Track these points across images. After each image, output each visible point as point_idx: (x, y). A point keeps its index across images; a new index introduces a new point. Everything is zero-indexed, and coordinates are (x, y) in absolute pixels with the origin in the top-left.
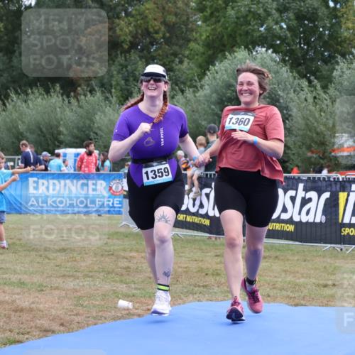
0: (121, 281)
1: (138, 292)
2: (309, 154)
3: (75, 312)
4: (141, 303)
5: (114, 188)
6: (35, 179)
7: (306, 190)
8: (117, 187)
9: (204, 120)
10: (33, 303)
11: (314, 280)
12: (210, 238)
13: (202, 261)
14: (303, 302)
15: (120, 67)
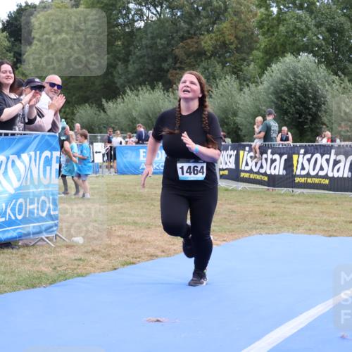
3: (172, 243)
4: (220, 236)
6: (144, 150)
7: (337, 154)
9: (264, 106)
10: (143, 236)
11: (343, 218)
12: (268, 189)
13: (263, 206)
14: (334, 234)
15: (203, 70)
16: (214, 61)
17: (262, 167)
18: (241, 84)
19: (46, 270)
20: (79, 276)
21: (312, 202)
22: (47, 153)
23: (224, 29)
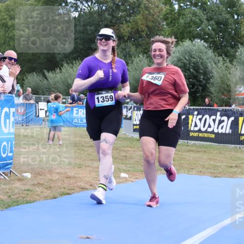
0: (122, 164)
1: (131, 169)
2: (223, 97)
4: (133, 175)
6: (77, 109)
7: (221, 116)
10: (76, 174)
11: (225, 164)
14: (219, 175)
15: (122, 50)
16: (129, 44)
19: (3, 197)
20: (28, 202)
21: (201, 151)
23: (138, 20)
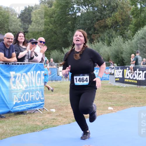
0: (109, 101)
1: (115, 104)
5: (106, 72)
8: (107, 72)
9: (135, 49)
13: (135, 94)
15: (107, 34)
16: (112, 30)
17: (134, 77)
18: (124, 40)
19: (39, 124)
20: (54, 126)
22: (39, 72)
23: (117, 15)
